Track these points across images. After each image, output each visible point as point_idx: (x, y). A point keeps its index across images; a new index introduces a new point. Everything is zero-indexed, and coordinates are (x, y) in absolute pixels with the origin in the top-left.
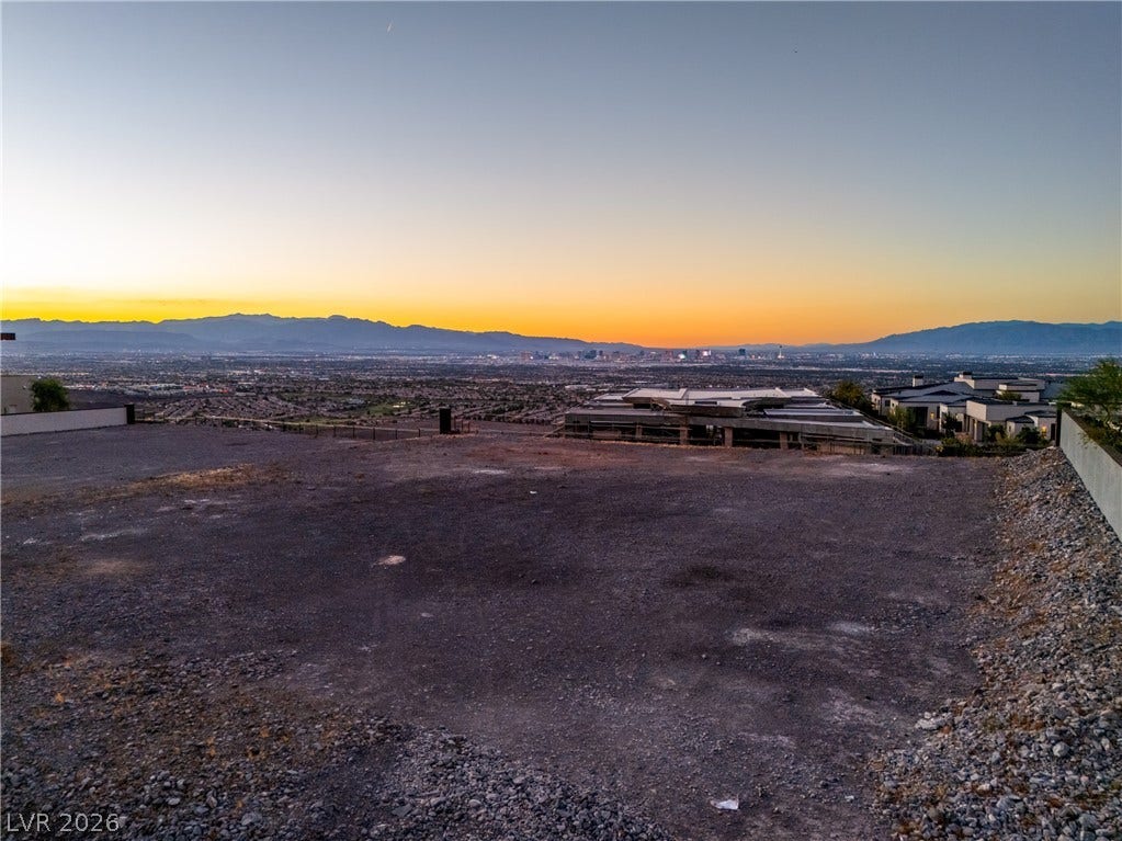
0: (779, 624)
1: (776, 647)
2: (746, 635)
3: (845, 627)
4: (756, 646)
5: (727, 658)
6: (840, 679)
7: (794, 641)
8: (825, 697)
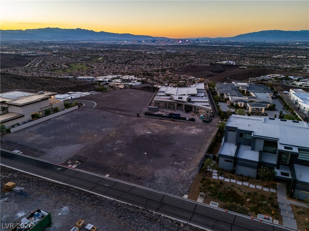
0: (178, 162)
1: (177, 164)
2: (176, 163)
3: (183, 162)
4: (176, 164)
5: (173, 165)
6: (181, 167)
7: (179, 164)
8: (179, 169)
